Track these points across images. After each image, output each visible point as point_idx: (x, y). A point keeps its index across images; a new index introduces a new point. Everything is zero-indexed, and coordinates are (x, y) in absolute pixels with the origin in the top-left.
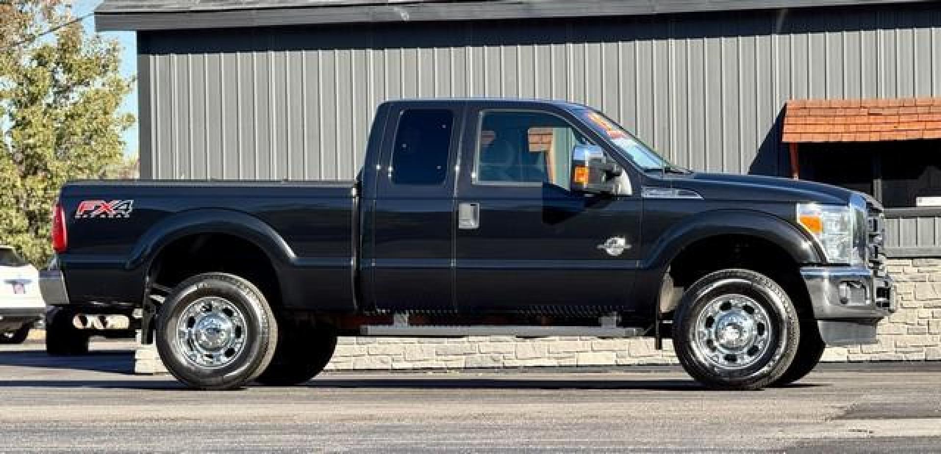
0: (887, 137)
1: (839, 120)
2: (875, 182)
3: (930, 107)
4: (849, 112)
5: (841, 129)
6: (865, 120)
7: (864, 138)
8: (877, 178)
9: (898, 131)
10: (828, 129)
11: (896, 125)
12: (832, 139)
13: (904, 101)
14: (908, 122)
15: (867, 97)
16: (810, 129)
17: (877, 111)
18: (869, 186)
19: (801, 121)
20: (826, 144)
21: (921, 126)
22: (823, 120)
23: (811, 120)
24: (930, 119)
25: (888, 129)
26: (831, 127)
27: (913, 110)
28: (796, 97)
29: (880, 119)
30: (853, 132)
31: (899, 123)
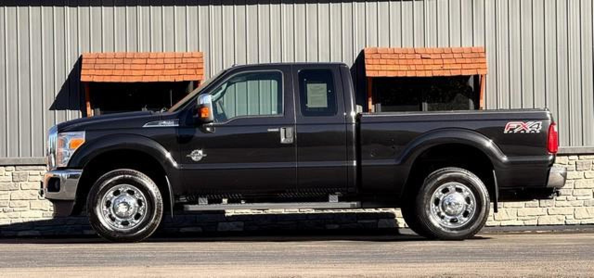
0: (437, 74)
1: (402, 62)
2: (423, 104)
3: (462, 53)
4: (408, 56)
5: (404, 68)
6: (420, 62)
7: (421, 74)
8: (424, 101)
9: (444, 70)
10: (396, 68)
11: (442, 66)
12: (400, 75)
13: (443, 49)
14: (450, 64)
15: (418, 46)
16: (384, 67)
17: (428, 56)
18: (418, 106)
19: (376, 62)
20: (397, 78)
21: (459, 67)
22: (390, 62)
23: (383, 61)
24: (464, 62)
25: (438, 68)
26: (398, 66)
27: (451, 56)
28: (370, 46)
29: (430, 62)
30: (413, 70)
31: (443, 64)
